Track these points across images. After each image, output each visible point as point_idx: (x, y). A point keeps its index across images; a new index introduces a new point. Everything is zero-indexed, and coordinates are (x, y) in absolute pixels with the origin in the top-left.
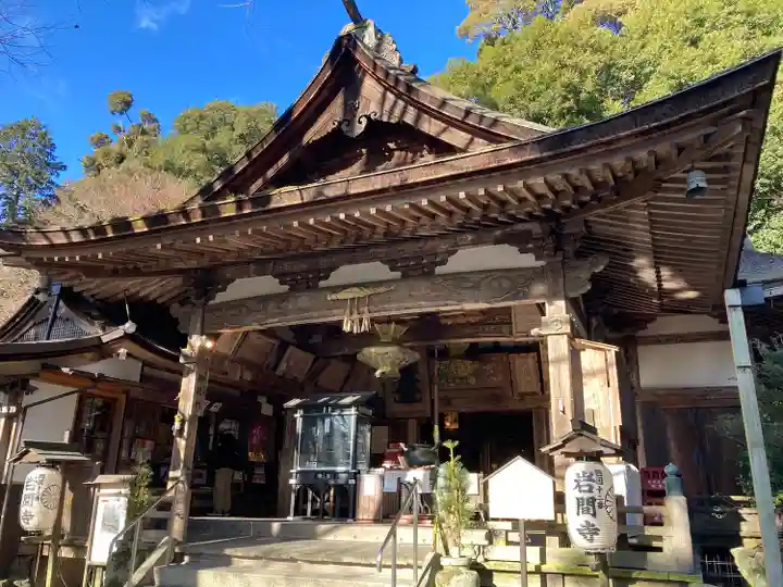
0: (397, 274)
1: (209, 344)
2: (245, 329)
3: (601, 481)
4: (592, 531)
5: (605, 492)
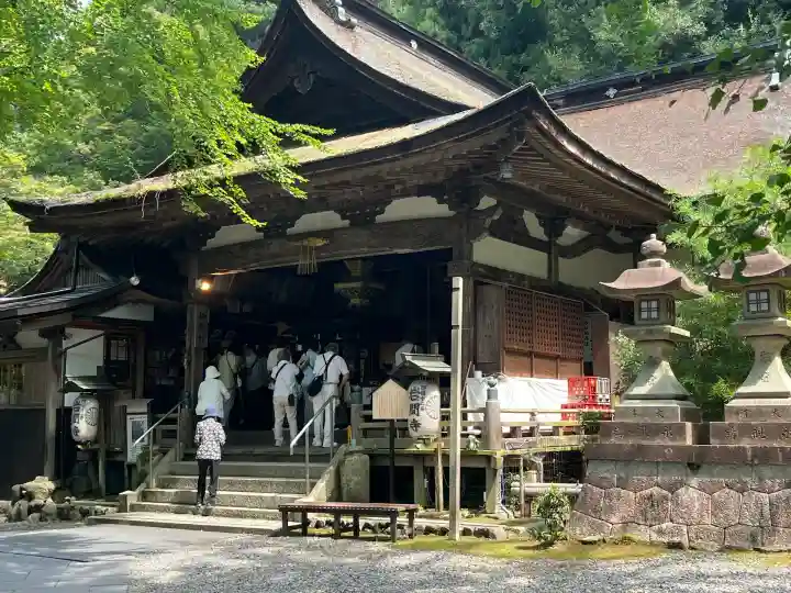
0: (347, 222)
1: (205, 286)
2: (232, 272)
3: (424, 393)
4: (416, 425)
5: (427, 399)
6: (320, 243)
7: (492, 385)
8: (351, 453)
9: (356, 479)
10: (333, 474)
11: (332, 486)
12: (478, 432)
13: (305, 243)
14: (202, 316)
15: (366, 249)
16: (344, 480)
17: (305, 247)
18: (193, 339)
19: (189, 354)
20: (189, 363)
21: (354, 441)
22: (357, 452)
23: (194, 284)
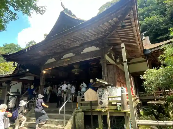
1: (44, 72)
2: (50, 69)
3: (103, 92)
4: (101, 103)
5: (104, 94)
6: (68, 59)
7: (122, 89)
8: (78, 112)
9: (80, 120)
10: (73, 118)
11: (73, 123)
12: (120, 104)
13: (65, 60)
14: (44, 78)
15: (79, 60)
16: (76, 121)
17: (65, 61)
18: (42, 83)
19: (40, 86)
20: (40, 88)
21: (79, 108)
22: (80, 111)
23: (42, 71)
